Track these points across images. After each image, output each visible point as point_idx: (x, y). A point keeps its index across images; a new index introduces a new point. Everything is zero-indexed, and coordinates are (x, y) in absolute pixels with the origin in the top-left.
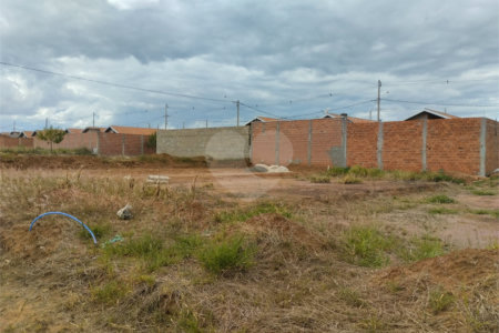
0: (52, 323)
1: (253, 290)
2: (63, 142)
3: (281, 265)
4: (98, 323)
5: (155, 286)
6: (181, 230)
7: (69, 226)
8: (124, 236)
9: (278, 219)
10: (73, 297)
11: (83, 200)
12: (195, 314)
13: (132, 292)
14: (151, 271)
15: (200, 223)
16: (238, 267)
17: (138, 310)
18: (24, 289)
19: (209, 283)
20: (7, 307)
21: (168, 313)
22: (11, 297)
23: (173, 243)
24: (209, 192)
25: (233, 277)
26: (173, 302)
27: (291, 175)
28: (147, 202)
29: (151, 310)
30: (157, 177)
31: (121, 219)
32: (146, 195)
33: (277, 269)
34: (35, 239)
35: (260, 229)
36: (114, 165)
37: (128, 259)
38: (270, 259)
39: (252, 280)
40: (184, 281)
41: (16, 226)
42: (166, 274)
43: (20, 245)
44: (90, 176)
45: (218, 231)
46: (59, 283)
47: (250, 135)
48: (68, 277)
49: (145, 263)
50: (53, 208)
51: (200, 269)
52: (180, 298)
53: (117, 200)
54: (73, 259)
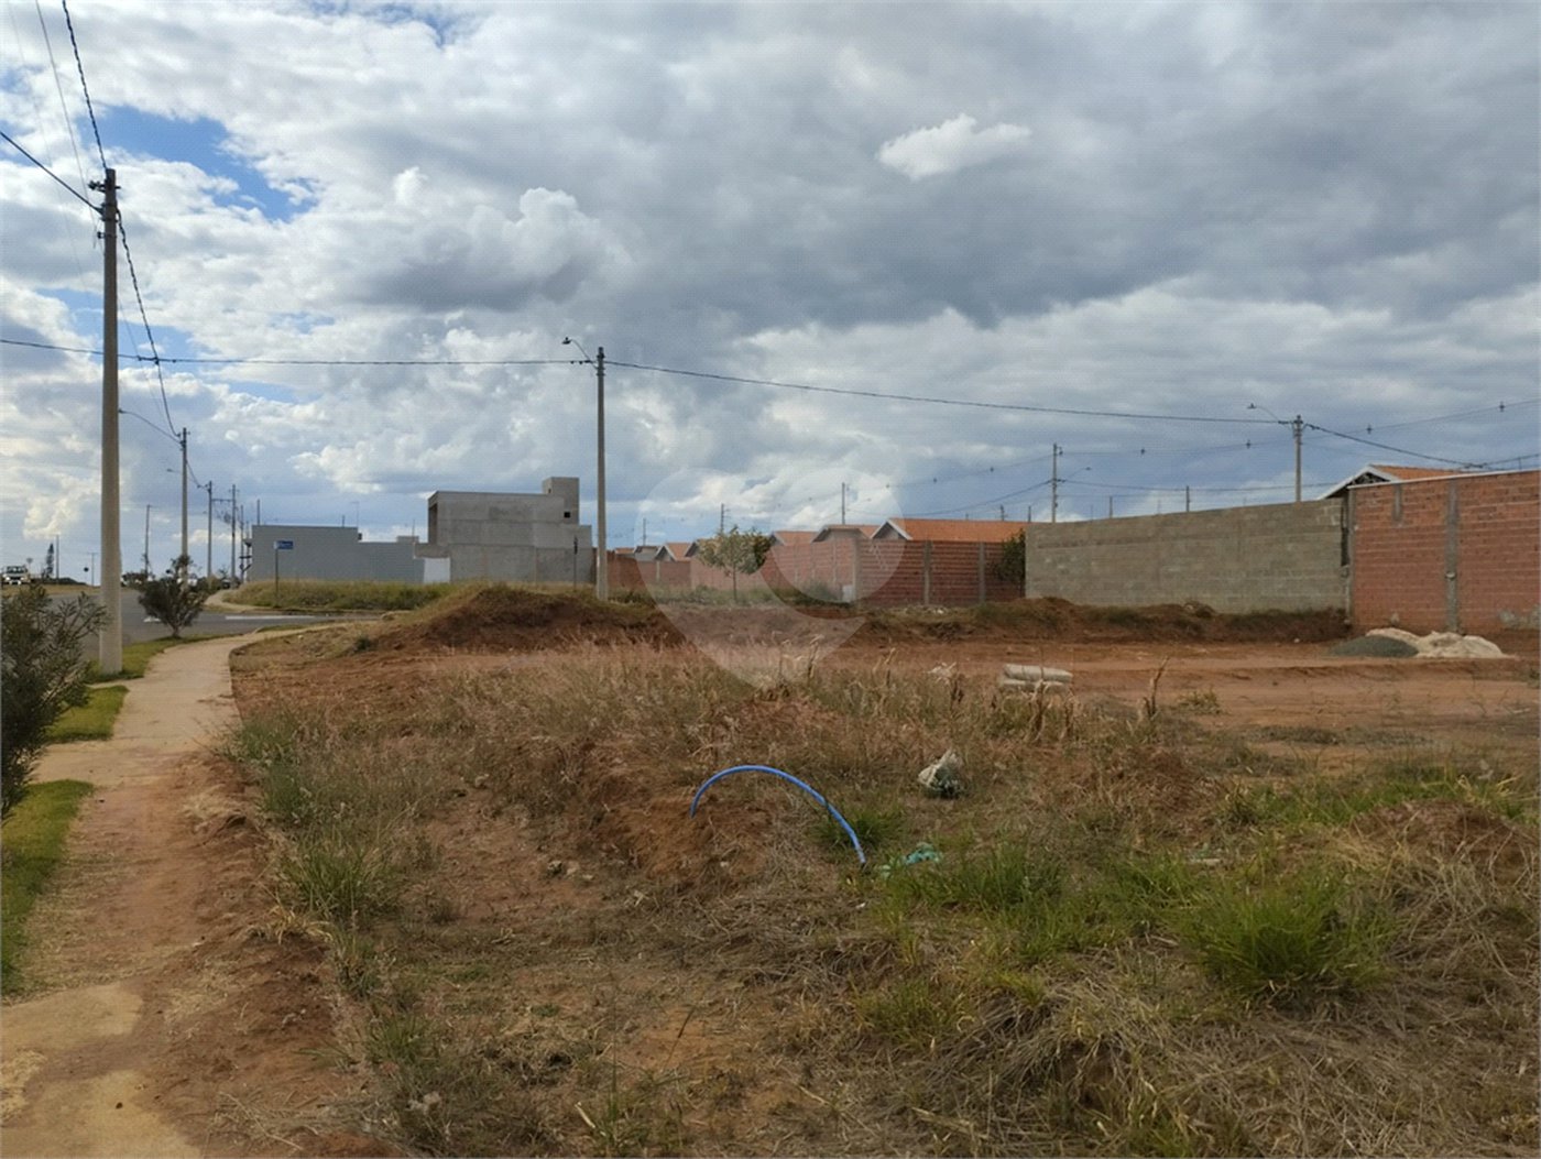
0: (754, 1081)
1: (1388, 1064)
3: (1490, 987)
4: (879, 1101)
5: (1045, 1012)
6: (1124, 841)
7: (788, 807)
8: (942, 847)
9: (1474, 822)
10: (807, 1013)
11: (825, 737)
12: (1180, 1119)
13: (973, 1020)
14: (1031, 961)
15: (1184, 823)
16: (1325, 980)
17: (993, 1080)
18: (679, 977)
19: (1224, 1024)
20: (642, 1021)
21: (1088, 1100)
22: (649, 995)
23: (1097, 881)
24: (1205, 722)
25: (1309, 1009)
26: (1102, 1071)
27: (1510, 666)
28: (1007, 748)
29: (1033, 1083)
30: (1033, 670)
31: (930, 795)
32: (1003, 726)
33: (1474, 1000)
34: (703, 840)
35: (1405, 853)
36: (902, 635)
37: (956, 919)
38: (1449, 960)
39: (1381, 1028)
40: (1137, 1002)
41: (657, 799)
42: (1076, 976)
43: (668, 853)
44: (840, 664)
45: (1245, 850)
46: (770, 969)
47: (1345, 532)
48: (793, 954)
49: (1011, 934)
50: (748, 753)
51: (1190, 973)
52: (1127, 1058)
53: (917, 735)
54: (804, 902)
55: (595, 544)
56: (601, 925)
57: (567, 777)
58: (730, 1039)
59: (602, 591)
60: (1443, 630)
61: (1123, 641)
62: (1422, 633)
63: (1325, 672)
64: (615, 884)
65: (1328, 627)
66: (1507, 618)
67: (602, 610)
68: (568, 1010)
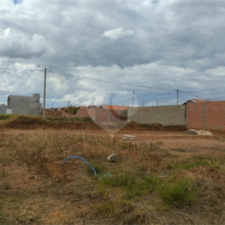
2: (77, 114)
3: (215, 203)
5: (132, 209)
6: (147, 172)
7: (81, 164)
8: (112, 173)
9: (212, 170)
10: (85, 209)
11: (89, 150)
13: (118, 210)
14: (130, 198)
15: (159, 168)
16: (185, 202)
18: (58, 201)
19: (167, 211)
20: (49, 211)
22: (51, 205)
23: (143, 181)
24: (160, 147)
25: (182, 208)
26: (143, 221)
27: (214, 137)
28: (124, 152)
30: (129, 136)
32: (124, 148)
33: (212, 206)
34: (64, 171)
35: (200, 176)
37: (115, 188)
38: (208, 198)
39: (195, 211)
40: (150, 207)
41: (55, 162)
42: (138, 201)
43: (56, 174)
44: (92, 134)
45: (170, 174)
46: (77, 199)
47: (185, 111)
48: (82, 196)
49: (126, 192)
50: (74, 153)
51: (160, 200)
52: (148, 219)
53: (107, 150)
54: (84, 185)
55: (43, 107)
56: (42, 190)
57: (35, 158)
58: (68, 215)
59: (44, 117)
60: (202, 130)
61: (145, 130)
62: (198, 130)
63: (182, 137)
64: (45, 180)
65: (182, 129)
66: (213, 128)
67: (44, 121)
68: (34, 209)
